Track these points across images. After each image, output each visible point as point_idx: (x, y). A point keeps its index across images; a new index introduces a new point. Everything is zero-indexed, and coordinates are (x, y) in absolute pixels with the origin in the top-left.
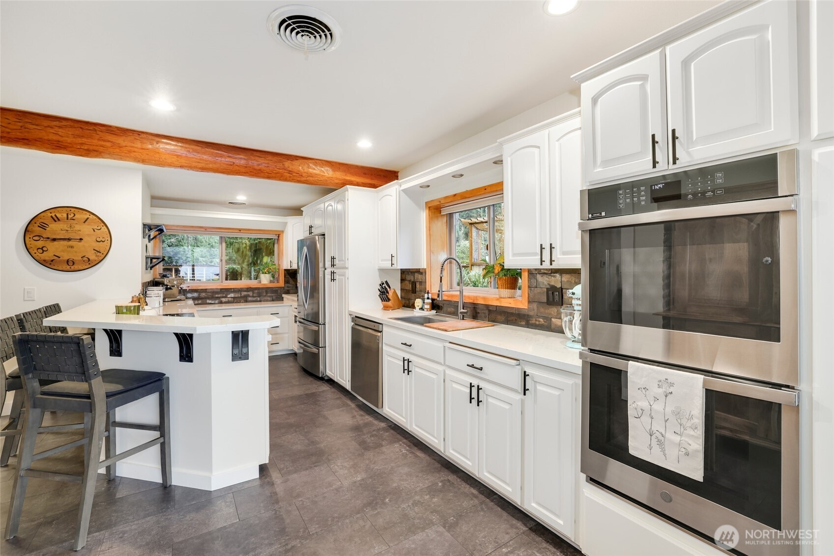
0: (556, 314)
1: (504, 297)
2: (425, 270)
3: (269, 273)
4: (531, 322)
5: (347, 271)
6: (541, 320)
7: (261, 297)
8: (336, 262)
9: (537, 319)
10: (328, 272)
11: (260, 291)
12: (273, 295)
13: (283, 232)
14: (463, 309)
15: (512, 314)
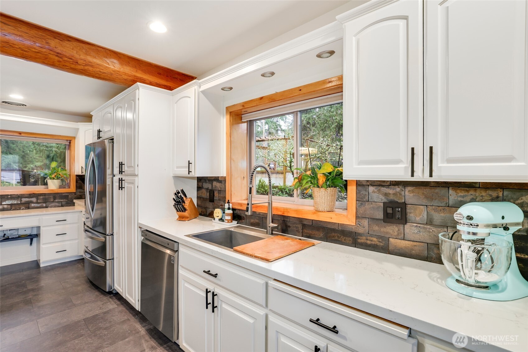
0: (396, 234)
1: (323, 210)
2: (225, 178)
3: (58, 178)
4: (359, 241)
5: (136, 178)
6: (375, 239)
7: (47, 203)
8: (125, 168)
9: (368, 238)
10: (116, 179)
11: (47, 197)
12: (62, 200)
13: (74, 138)
14: (272, 222)
15: (334, 230)
